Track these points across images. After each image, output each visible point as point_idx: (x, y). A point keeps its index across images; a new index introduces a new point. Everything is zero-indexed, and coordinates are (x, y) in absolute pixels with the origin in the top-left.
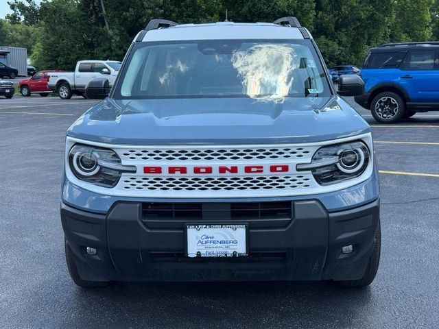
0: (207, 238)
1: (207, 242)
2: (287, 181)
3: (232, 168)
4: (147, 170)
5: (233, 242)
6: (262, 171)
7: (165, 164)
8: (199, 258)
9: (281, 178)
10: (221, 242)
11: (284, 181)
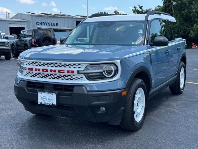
0: (44, 97)
1: (44, 98)
2: (74, 77)
3: (54, 70)
4: (29, 69)
5: (52, 100)
6: (64, 72)
7: (34, 67)
8: (41, 104)
9: (72, 76)
10: (48, 99)
11: (73, 77)
